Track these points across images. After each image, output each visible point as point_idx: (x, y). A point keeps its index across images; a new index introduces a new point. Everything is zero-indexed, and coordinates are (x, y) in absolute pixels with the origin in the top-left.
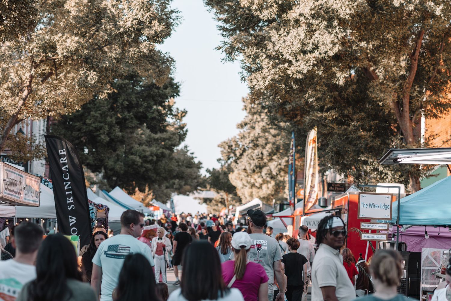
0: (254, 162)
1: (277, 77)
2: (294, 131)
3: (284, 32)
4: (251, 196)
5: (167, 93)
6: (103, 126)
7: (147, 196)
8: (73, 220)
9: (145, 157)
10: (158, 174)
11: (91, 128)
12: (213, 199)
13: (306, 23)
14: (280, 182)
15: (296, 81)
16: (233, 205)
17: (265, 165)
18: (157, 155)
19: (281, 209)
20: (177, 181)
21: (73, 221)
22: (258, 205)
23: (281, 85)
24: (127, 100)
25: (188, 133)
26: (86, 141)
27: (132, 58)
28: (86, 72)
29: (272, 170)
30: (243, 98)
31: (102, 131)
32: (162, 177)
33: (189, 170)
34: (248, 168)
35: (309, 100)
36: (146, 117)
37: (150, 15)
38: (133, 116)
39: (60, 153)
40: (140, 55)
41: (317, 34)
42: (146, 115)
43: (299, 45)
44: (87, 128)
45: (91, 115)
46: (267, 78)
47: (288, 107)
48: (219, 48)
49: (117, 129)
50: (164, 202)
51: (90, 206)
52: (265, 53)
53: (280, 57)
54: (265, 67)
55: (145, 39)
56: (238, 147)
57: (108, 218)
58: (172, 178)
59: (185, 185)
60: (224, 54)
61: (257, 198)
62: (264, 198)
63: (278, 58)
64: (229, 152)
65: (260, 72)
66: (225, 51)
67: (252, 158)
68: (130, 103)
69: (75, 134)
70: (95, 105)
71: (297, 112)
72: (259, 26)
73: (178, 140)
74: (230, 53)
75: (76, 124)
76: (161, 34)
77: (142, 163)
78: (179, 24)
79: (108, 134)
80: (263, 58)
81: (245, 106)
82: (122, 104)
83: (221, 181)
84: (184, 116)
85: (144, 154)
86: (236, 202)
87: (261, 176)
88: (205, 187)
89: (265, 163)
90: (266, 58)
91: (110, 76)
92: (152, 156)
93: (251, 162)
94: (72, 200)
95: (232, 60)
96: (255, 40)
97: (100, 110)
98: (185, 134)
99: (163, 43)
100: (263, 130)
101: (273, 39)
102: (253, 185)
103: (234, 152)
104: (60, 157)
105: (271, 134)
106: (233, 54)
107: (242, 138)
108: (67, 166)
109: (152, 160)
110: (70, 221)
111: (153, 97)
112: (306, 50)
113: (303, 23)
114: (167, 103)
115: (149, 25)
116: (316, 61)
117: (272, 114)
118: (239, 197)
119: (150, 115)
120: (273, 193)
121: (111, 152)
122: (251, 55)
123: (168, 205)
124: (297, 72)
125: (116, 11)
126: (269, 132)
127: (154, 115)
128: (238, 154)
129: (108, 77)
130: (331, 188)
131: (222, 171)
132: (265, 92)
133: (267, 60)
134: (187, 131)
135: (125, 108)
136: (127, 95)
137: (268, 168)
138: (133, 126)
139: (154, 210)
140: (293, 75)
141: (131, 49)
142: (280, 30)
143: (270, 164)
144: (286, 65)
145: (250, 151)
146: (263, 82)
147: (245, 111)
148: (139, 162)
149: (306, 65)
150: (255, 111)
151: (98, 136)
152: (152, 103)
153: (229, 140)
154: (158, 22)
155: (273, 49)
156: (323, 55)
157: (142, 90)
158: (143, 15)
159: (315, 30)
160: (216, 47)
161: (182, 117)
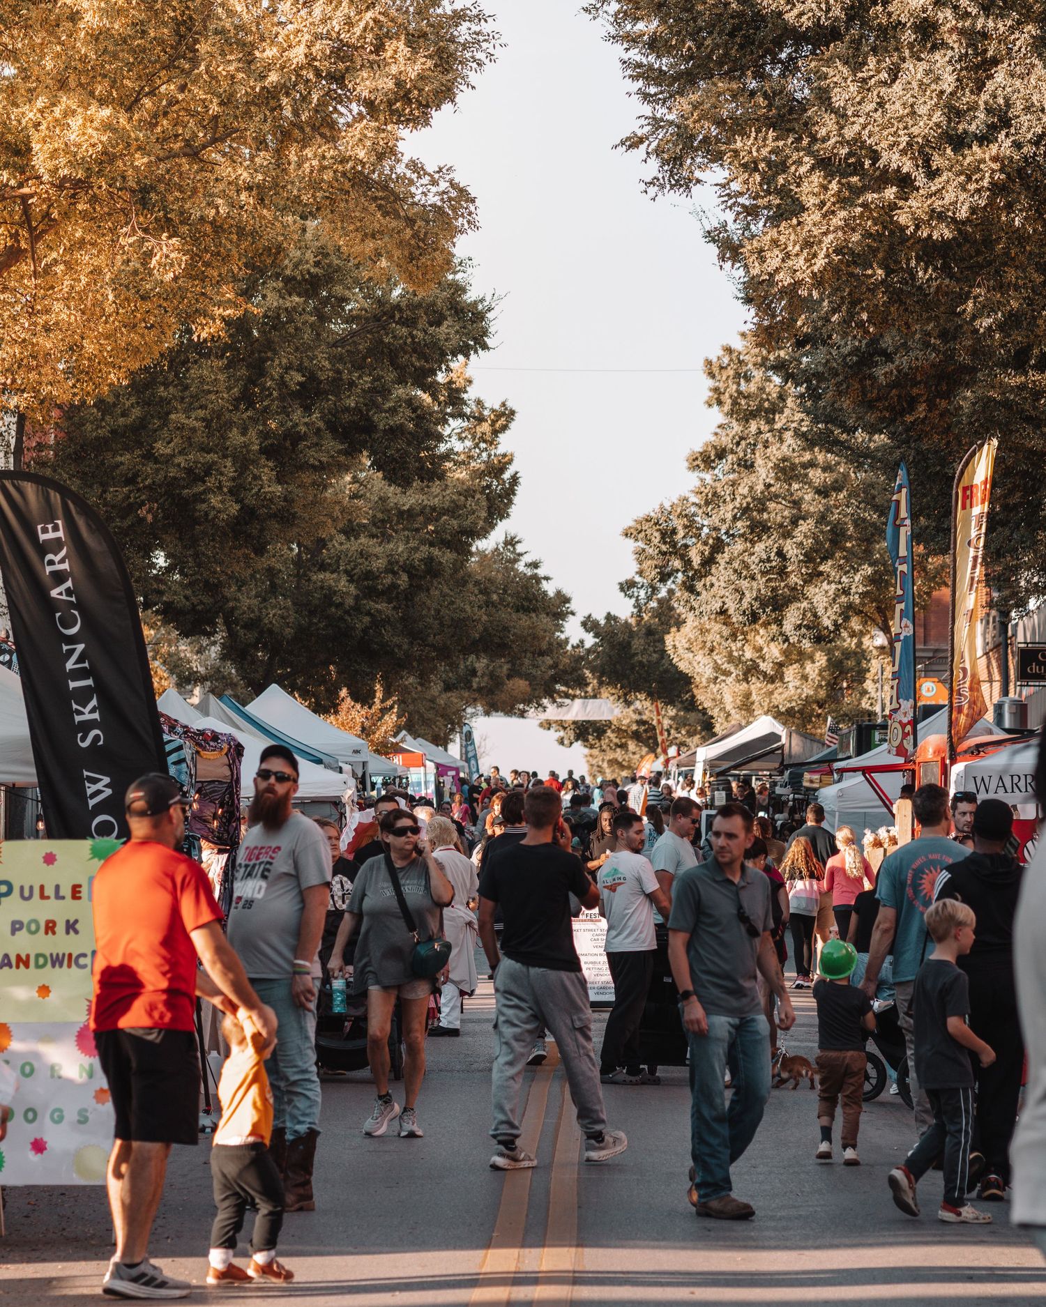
0: (754, 584)
1: (856, 237)
2: (903, 458)
3: (878, 71)
4: (747, 707)
5: (443, 337)
6: (214, 463)
7: (380, 719)
8: (99, 786)
9: (368, 575)
10: (415, 635)
11: (173, 472)
12: (609, 724)
13: (962, 32)
14: (847, 654)
15: (931, 251)
16: (681, 745)
17: (795, 595)
18: (409, 569)
19: (864, 745)
20: (481, 664)
21: (99, 792)
22: (773, 737)
23: (870, 272)
24: (300, 369)
25: (519, 490)
26: (155, 517)
27: (315, 185)
28: (143, 240)
29: (820, 612)
30: (709, 363)
31: (211, 482)
32: (433, 646)
33: (523, 622)
34: (731, 606)
35: (977, 323)
36: (370, 428)
37: (375, 21)
38: (321, 424)
39: (43, 537)
40: (344, 174)
41: (1000, 75)
42: (369, 419)
43: (938, 117)
44: (157, 470)
45: (171, 426)
46: (820, 242)
47: (882, 372)
48: (633, 142)
49: (266, 472)
50: (441, 741)
51: (166, 737)
52: (809, 152)
53: (867, 163)
54: (811, 201)
55: (360, 114)
56: (698, 536)
57: (238, 781)
58: (466, 651)
59: (509, 677)
60: (654, 163)
61: (766, 713)
62: (790, 713)
63: (857, 168)
64: (664, 554)
65: (795, 221)
66: (658, 152)
67: (744, 571)
68: (312, 377)
69: (117, 493)
70: (186, 388)
71: (915, 391)
72: (780, 61)
73: (484, 514)
74: (677, 161)
75: (119, 459)
76: (420, 90)
77: (357, 598)
78: (487, 61)
79: (236, 492)
80: (803, 170)
81: (716, 390)
82: (282, 383)
83: (639, 658)
84: (504, 428)
85: (364, 566)
86: (691, 734)
87: (781, 634)
88: (581, 683)
89: (794, 589)
90: (813, 169)
91: (234, 252)
92: (394, 573)
93: (744, 584)
94: (92, 711)
95: (684, 184)
96: (770, 106)
97: (202, 407)
98: (509, 492)
99: (427, 123)
100: (783, 470)
101: (838, 99)
102: (751, 670)
103: (681, 552)
104: (43, 549)
105: (810, 483)
106: (689, 161)
107: (707, 503)
108: (69, 584)
109: (394, 586)
110: (89, 792)
111: (391, 355)
112: (965, 132)
113: (951, 31)
114: (441, 378)
115: (373, 57)
116: (1002, 170)
117: (822, 403)
118: (704, 710)
119: (382, 421)
120: (822, 694)
121: (246, 557)
122: (755, 162)
123: (455, 749)
124: (931, 218)
125: (249, 11)
126: (804, 479)
127: (397, 420)
128: (696, 561)
129: (226, 259)
130: (1035, 668)
131: (638, 623)
132: (815, 295)
133: (817, 178)
134: (515, 480)
135: (295, 395)
136: (297, 349)
137: (805, 604)
138: (324, 459)
139: (408, 766)
140: (917, 227)
141: (308, 152)
142: (865, 63)
143: (811, 590)
144: (890, 192)
145: (739, 546)
146: (807, 260)
147: (716, 408)
148: (347, 593)
149: (964, 190)
150: (753, 405)
151: (199, 498)
152: (391, 376)
153: (662, 507)
154: (409, 43)
155: (840, 135)
156: (1028, 150)
157: (353, 334)
158: (349, 23)
159: (995, 62)
160: (624, 136)
161: (496, 433)
